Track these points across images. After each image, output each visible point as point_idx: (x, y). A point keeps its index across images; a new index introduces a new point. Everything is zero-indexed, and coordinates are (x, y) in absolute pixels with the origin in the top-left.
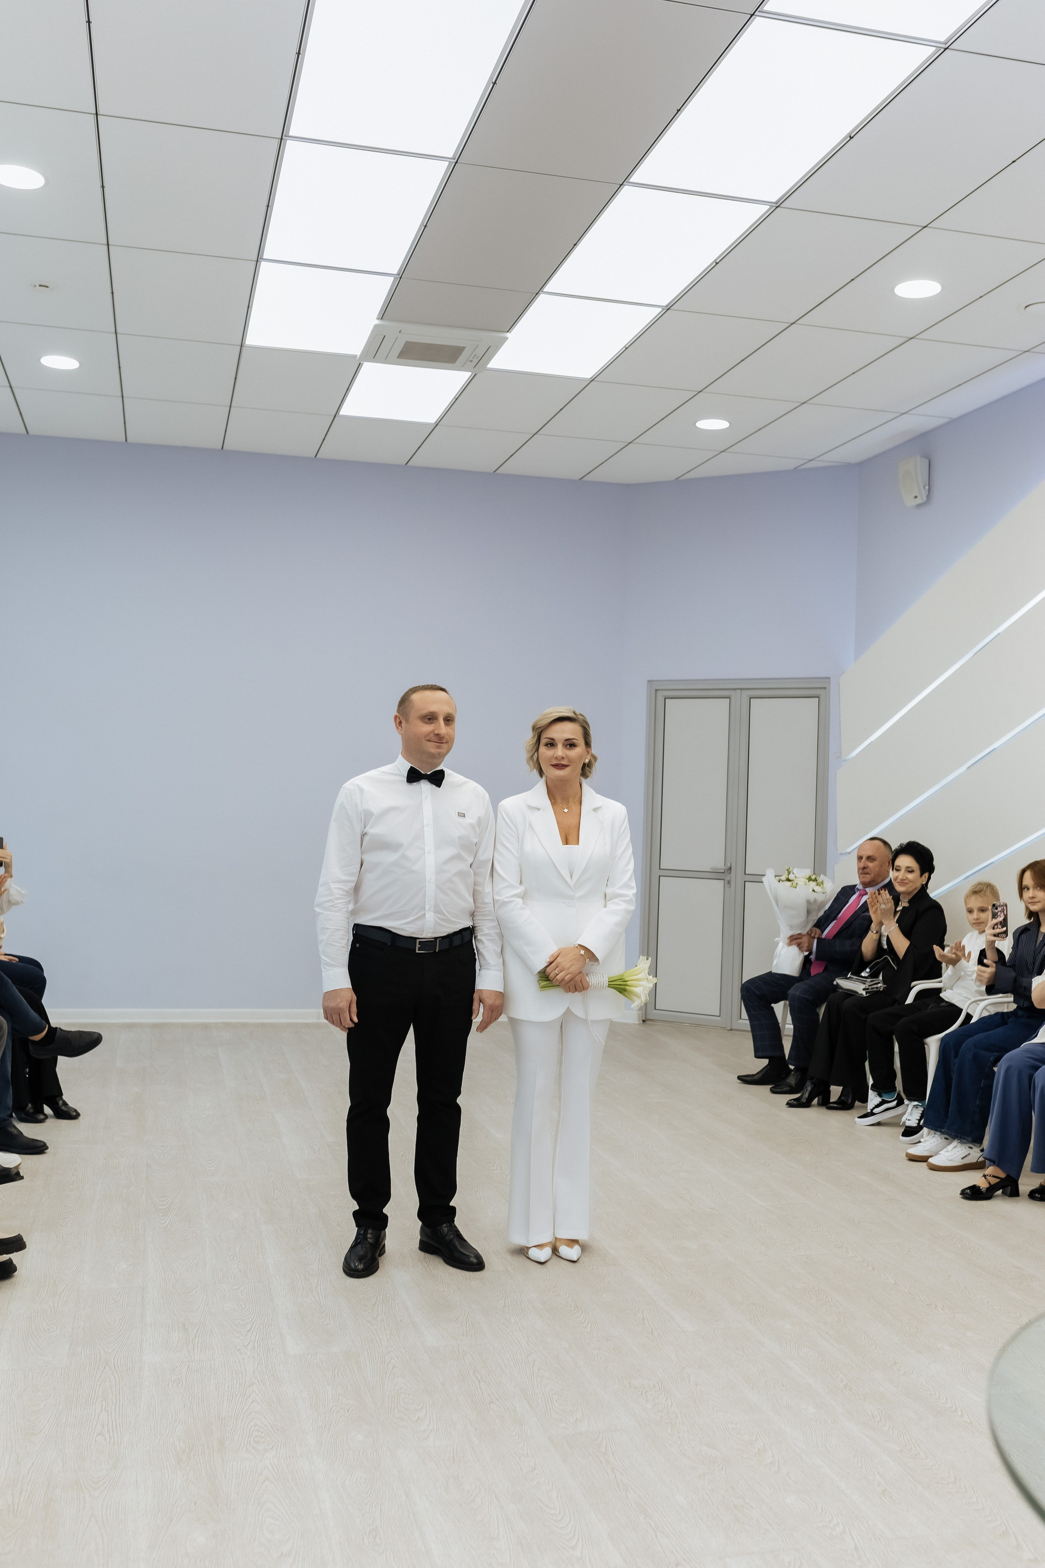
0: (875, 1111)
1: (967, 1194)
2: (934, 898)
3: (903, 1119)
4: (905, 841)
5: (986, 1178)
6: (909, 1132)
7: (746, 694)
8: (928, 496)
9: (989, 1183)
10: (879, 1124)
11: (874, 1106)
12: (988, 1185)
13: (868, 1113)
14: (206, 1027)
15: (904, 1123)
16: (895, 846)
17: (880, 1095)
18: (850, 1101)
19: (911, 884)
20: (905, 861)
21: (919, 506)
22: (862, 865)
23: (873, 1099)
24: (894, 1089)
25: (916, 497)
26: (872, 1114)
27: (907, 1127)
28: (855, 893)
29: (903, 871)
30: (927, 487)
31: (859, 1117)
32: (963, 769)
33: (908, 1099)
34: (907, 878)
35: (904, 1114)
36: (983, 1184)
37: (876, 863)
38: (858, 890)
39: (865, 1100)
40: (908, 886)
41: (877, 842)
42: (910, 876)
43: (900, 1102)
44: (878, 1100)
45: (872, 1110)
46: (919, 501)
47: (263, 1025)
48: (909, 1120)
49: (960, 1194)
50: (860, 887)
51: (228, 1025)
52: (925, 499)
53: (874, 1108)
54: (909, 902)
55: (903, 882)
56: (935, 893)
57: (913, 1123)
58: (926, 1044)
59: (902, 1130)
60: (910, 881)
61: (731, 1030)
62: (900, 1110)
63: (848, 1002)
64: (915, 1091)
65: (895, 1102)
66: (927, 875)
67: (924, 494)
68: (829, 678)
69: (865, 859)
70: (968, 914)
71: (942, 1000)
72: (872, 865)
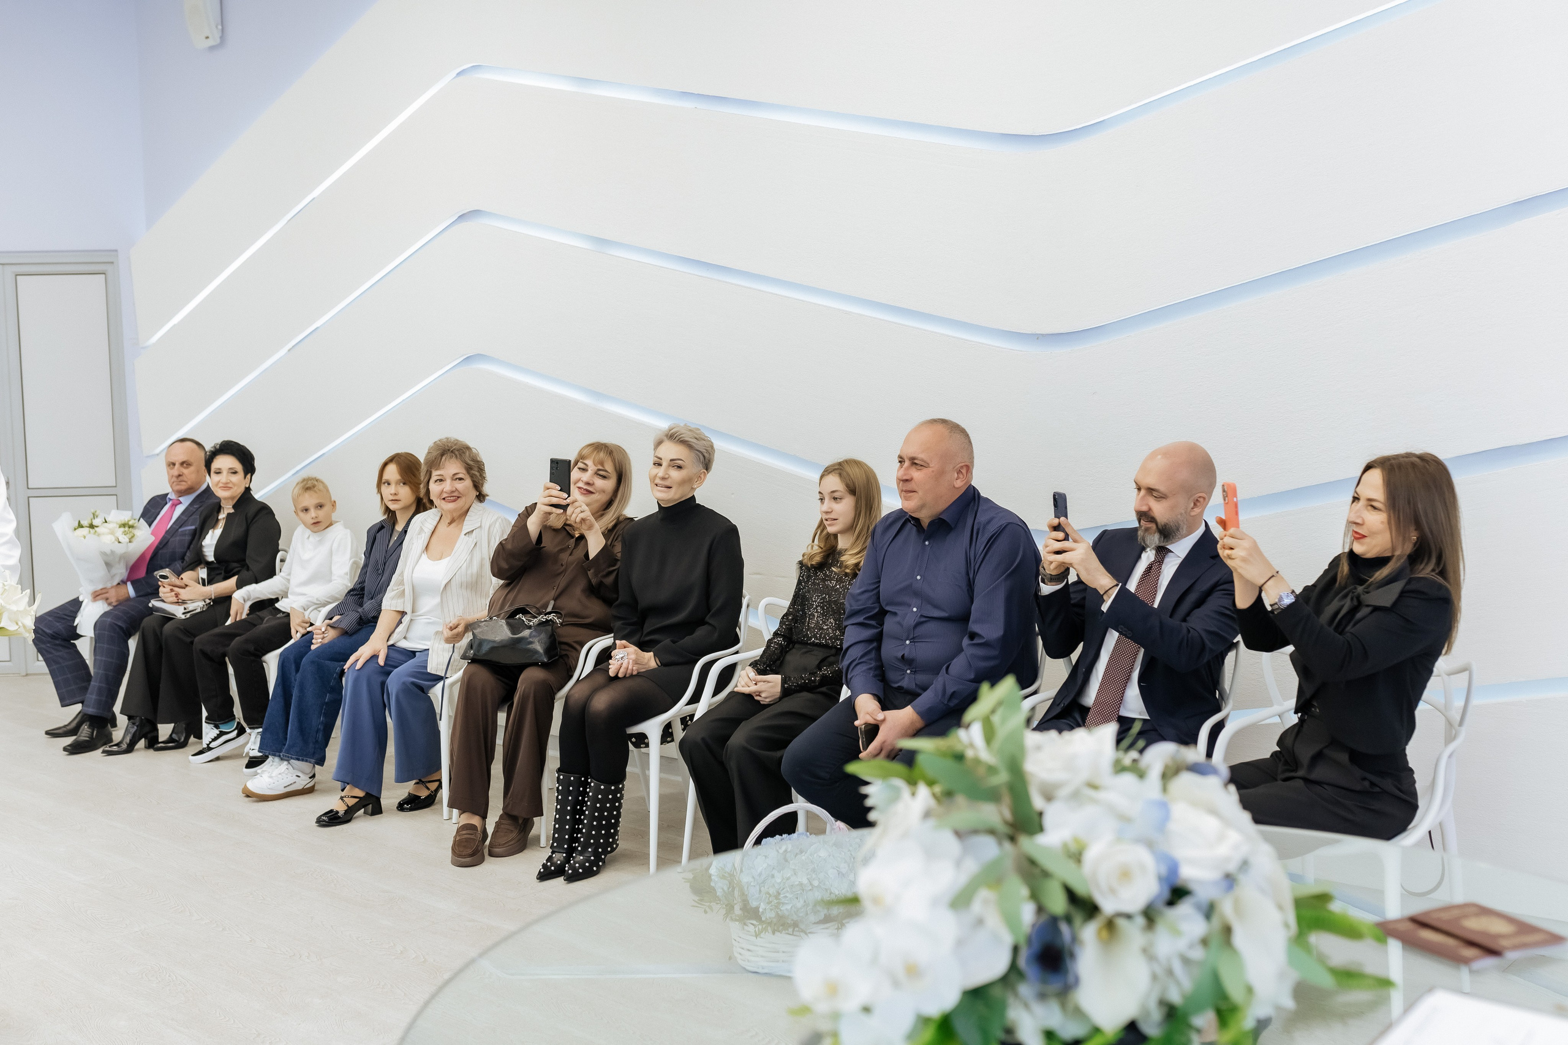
0: (212, 745)
1: (324, 821)
3: (246, 750)
5: (342, 800)
6: (253, 763)
7: (10, 271)
8: (222, 38)
9: (348, 806)
10: (218, 759)
11: (211, 740)
12: (346, 808)
13: (204, 749)
15: (248, 753)
16: (209, 447)
17: (217, 727)
18: (182, 739)
20: (226, 462)
21: (212, 48)
22: (175, 472)
23: (209, 731)
24: (231, 717)
25: (207, 38)
26: (209, 749)
27: (251, 758)
28: (166, 503)
29: (225, 473)
30: (220, 27)
31: (194, 755)
32: (283, 351)
33: (250, 728)
34: (231, 481)
35: (247, 743)
36: (341, 808)
37: (192, 469)
38: (170, 500)
39: (199, 736)
40: (232, 490)
41: (189, 444)
42: (234, 479)
43: (241, 731)
44: (215, 732)
45: (208, 745)
46: (211, 42)
48: (252, 750)
49: (316, 822)
50: (172, 496)
52: (218, 41)
53: (210, 742)
54: (234, 507)
55: (226, 487)
57: (256, 753)
58: (265, 662)
59: (246, 761)
60: (234, 484)
61: (27, 675)
62: (242, 739)
63: (168, 626)
64: (254, 719)
65: (236, 732)
66: (249, 476)
67: (217, 35)
68: (116, 251)
69: (177, 466)
70: (302, 514)
71: (279, 611)
72: (185, 471)
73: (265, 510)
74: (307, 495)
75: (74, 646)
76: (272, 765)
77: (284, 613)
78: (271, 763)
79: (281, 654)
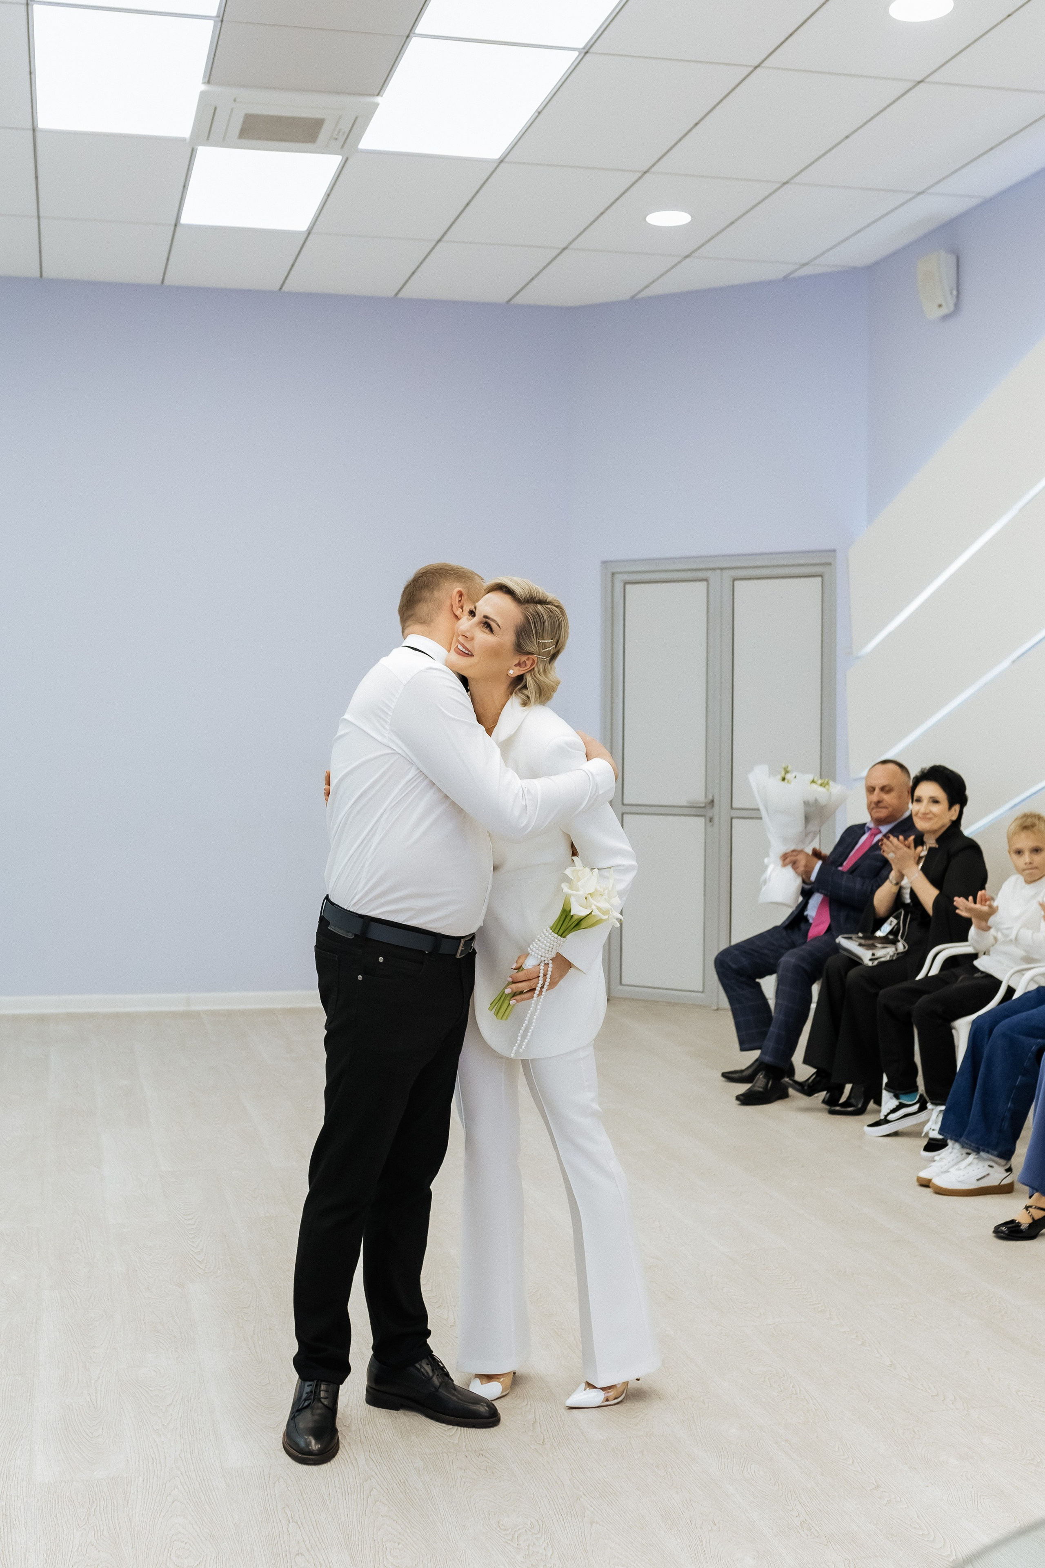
0: (891, 1117)
1: (1003, 1232)
2: (970, 836)
3: (926, 1129)
4: (928, 764)
5: (1027, 1210)
6: (933, 1146)
7: (728, 575)
8: (957, 305)
9: (1033, 1218)
10: (896, 1134)
11: (889, 1111)
12: (1030, 1221)
13: (881, 1120)
14: (42, 1019)
15: (927, 1134)
16: (914, 772)
17: (897, 1097)
18: (860, 1106)
19: (936, 819)
20: (929, 789)
21: (945, 317)
22: (875, 797)
23: (889, 1101)
24: (914, 1088)
25: (940, 306)
26: (886, 1121)
27: (931, 1139)
28: (864, 833)
29: (925, 801)
30: (955, 292)
31: (870, 1126)
32: (1005, 664)
33: (932, 1103)
34: (930, 812)
35: (927, 1121)
36: (1025, 1220)
37: (893, 794)
38: (869, 829)
39: (879, 1102)
40: (932, 822)
41: (891, 766)
42: (935, 809)
43: (923, 1108)
44: (894, 1103)
45: (886, 1116)
46: (944, 311)
47: (117, 1016)
48: (933, 1130)
49: (994, 1232)
50: (871, 825)
51: (70, 1016)
52: (952, 308)
53: (888, 1114)
54: (938, 841)
55: (925, 816)
56: (968, 830)
57: (935, 1135)
58: (954, 1028)
59: (925, 1142)
60: (935, 816)
61: (718, 1009)
62: (923, 1116)
63: (853, 973)
64: (936, 1095)
65: (917, 1106)
66: (957, 808)
67: (951, 302)
68: (834, 551)
69: (877, 790)
70: (1015, 857)
71: (976, 970)
72: (887, 797)
73: (973, 849)
74: (1024, 835)
75: (759, 985)
76: (951, 1153)
77: (982, 972)
78: (950, 1150)
79: (974, 1022)
